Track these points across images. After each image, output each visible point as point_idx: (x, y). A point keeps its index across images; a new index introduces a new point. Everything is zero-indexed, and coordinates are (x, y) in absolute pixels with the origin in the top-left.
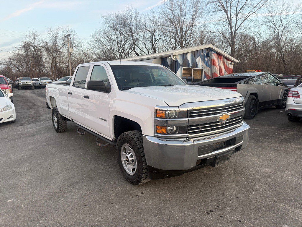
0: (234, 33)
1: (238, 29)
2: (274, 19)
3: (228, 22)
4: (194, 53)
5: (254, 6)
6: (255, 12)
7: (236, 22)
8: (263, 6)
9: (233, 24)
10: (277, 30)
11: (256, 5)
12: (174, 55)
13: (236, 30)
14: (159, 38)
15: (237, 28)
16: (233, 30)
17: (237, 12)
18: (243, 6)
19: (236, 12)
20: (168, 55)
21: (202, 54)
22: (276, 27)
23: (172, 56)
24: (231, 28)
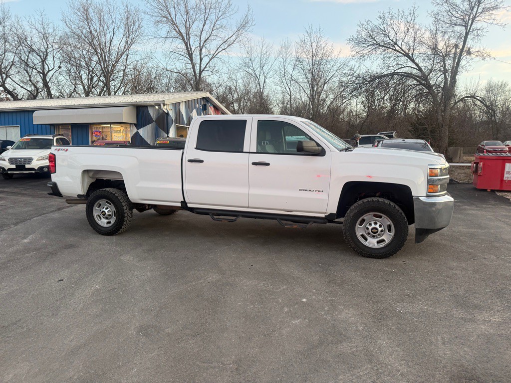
0: (198, 75)
1: (203, 70)
2: (253, 63)
3: (187, 56)
4: (188, 102)
5: (225, 40)
6: (225, 49)
7: (201, 60)
8: (235, 42)
10: (257, 79)
11: (226, 38)
12: (166, 103)
13: (201, 72)
15: (202, 69)
16: (197, 71)
17: (201, 45)
18: (208, 38)
19: (200, 44)
20: (153, 103)
21: (197, 106)
22: (255, 74)
23: (162, 105)
24: (194, 67)
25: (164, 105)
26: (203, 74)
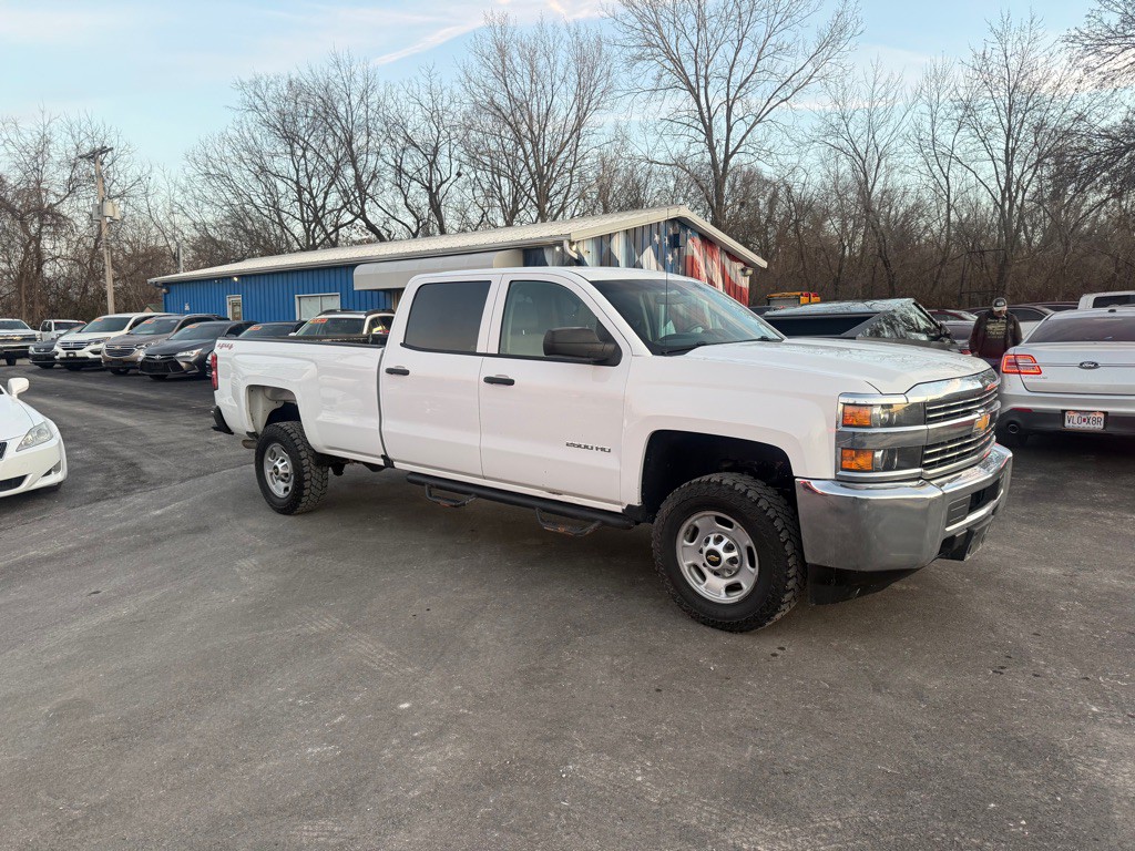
0: (721, 165)
1: (734, 152)
2: (851, 125)
3: (701, 126)
4: (632, 234)
5: (784, 80)
6: (786, 100)
7: (729, 129)
8: (812, 80)
9: (719, 133)
10: (860, 162)
11: (789, 75)
12: (573, 239)
13: (728, 157)
14: (454, 171)
15: (731, 150)
16: (721, 156)
17: (731, 97)
18: (748, 78)
19: (728, 95)
20: (550, 241)
21: (657, 238)
22: (855, 150)
23: (566, 244)
24: (712, 149)
25: (572, 243)
26: (732, 162)
